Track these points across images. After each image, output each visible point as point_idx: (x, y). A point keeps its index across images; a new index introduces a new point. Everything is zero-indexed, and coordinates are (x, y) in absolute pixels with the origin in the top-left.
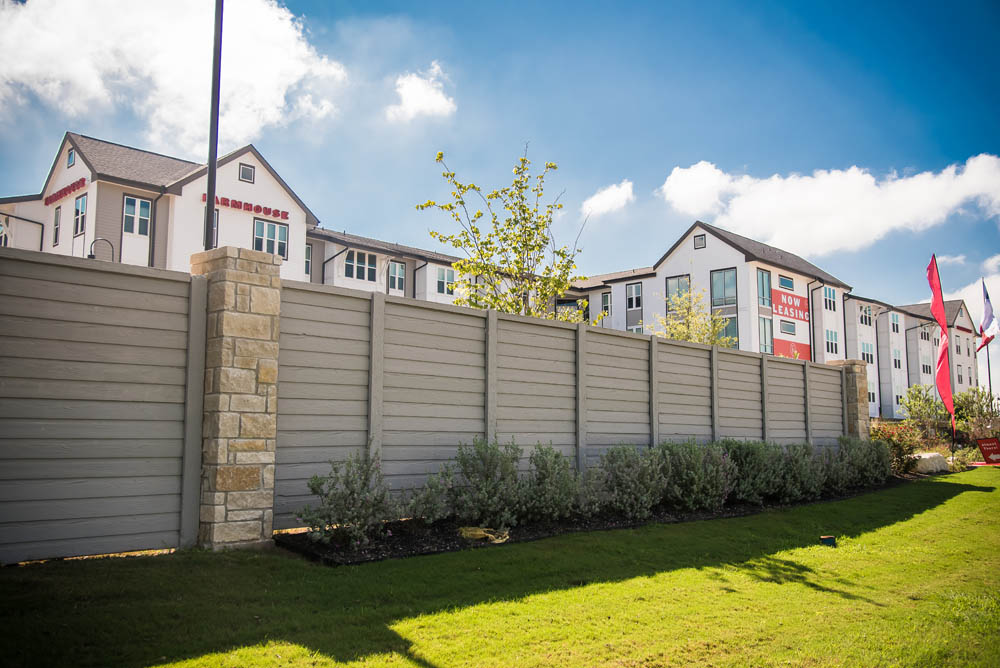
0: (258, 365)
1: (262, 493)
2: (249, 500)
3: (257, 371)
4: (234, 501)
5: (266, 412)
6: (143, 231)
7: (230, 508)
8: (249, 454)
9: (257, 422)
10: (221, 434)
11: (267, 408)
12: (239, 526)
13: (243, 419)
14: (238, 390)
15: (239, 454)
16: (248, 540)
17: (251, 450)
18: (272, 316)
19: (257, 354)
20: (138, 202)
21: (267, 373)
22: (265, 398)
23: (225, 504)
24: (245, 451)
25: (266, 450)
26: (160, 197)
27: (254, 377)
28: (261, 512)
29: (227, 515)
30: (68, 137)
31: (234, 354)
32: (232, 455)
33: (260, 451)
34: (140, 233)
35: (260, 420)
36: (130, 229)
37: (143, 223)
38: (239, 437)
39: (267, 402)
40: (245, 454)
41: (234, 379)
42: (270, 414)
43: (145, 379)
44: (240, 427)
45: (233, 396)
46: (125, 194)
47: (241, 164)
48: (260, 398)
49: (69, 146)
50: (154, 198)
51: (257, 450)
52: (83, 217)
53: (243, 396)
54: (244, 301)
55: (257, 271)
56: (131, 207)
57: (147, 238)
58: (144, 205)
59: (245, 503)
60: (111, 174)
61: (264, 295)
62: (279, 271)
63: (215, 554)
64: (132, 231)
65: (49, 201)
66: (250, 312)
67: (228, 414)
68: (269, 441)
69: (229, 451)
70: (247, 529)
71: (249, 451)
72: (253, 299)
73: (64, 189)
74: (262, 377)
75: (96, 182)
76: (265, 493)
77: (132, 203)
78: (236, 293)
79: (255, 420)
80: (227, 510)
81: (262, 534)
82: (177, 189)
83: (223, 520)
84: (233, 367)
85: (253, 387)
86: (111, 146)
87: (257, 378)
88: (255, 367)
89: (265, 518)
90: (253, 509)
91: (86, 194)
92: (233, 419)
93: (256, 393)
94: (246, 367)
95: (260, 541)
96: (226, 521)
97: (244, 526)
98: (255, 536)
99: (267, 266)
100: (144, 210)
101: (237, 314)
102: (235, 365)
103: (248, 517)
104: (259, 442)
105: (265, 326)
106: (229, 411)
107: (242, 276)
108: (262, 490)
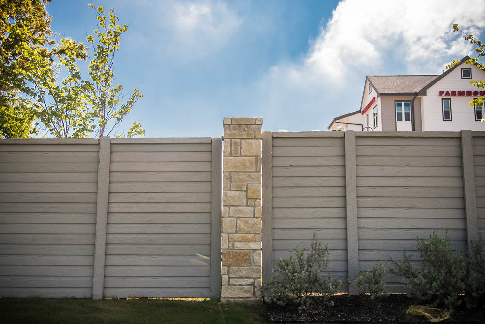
0: (247, 188)
1: (253, 268)
2: (244, 272)
3: (247, 191)
4: (235, 272)
5: (254, 217)
6: (407, 119)
7: (231, 276)
8: (243, 243)
9: (248, 223)
10: (223, 230)
11: (254, 214)
12: (238, 288)
13: (238, 221)
14: (235, 204)
15: (236, 244)
16: (244, 298)
17: (243, 240)
18: (256, 157)
19: (247, 181)
20: (403, 104)
21: (253, 192)
22: (253, 208)
23: (228, 274)
24: (240, 241)
25: (255, 241)
26: (415, 98)
27: (245, 195)
28: (252, 280)
29: (229, 281)
30: (367, 78)
31: (231, 182)
32: (231, 243)
33: (250, 241)
34: (406, 120)
35: (250, 222)
36: (400, 119)
37: (407, 115)
38: (236, 232)
39: (254, 210)
40: (240, 243)
41: (231, 197)
42: (257, 218)
43: (188, 200)
44: (237, 226)
45: (231, 208)
46: (396, 101)
47: (462, 69)
48: (250, 208)
49: (368, 83)
50: (412, 100)
51: (249, 241)
52: (377, 117)
53: (238, 207)
54: (236, 149)
55: (245, 130)
56: (399, 107)
57: (410, 122)
58: (406, 105)
59: (241, 274)
60: (387, 92)
61: (250, 144)
62: (260, 128)
63: (222, 305)
64: (401, 120)
65: (363, 113)
66: (241, 155)
67: (228, 219)
68: (257, 235)
69: (229, 241)
70: (243, 290)
71: (243, 241)
72: (242, 147)
73: (368, 105)
74: (250, 195)
75: (380, 98)
76: (255, 268)
77: (399, 105)
78: (231, 145)
79: (246, 222)
80: (229, 278)
81: (254, 294)
82: (424, 92)
83: (227, 283)
84: (230, 190)
85: (245, 201)
86: (389, 77)
87: (247, 196)
88: (245, 189)
89: (256, 284)
90: (246, 278)
91: (377, 105)
92: (231, 221)
93: (247, 205)
94: (239, 189)
95: (253, 299)
96: (229, 284)
97: (241, 289)
98: (248, 295)
99: (252, 126)
100: (407, 107)
101: (231, 158)
102: (232, 189)
103: (244, 283)
104: (250, 236)
105: (251, 164)
106: (229, 217)
107: (234, 135)
108: (253, 267)
